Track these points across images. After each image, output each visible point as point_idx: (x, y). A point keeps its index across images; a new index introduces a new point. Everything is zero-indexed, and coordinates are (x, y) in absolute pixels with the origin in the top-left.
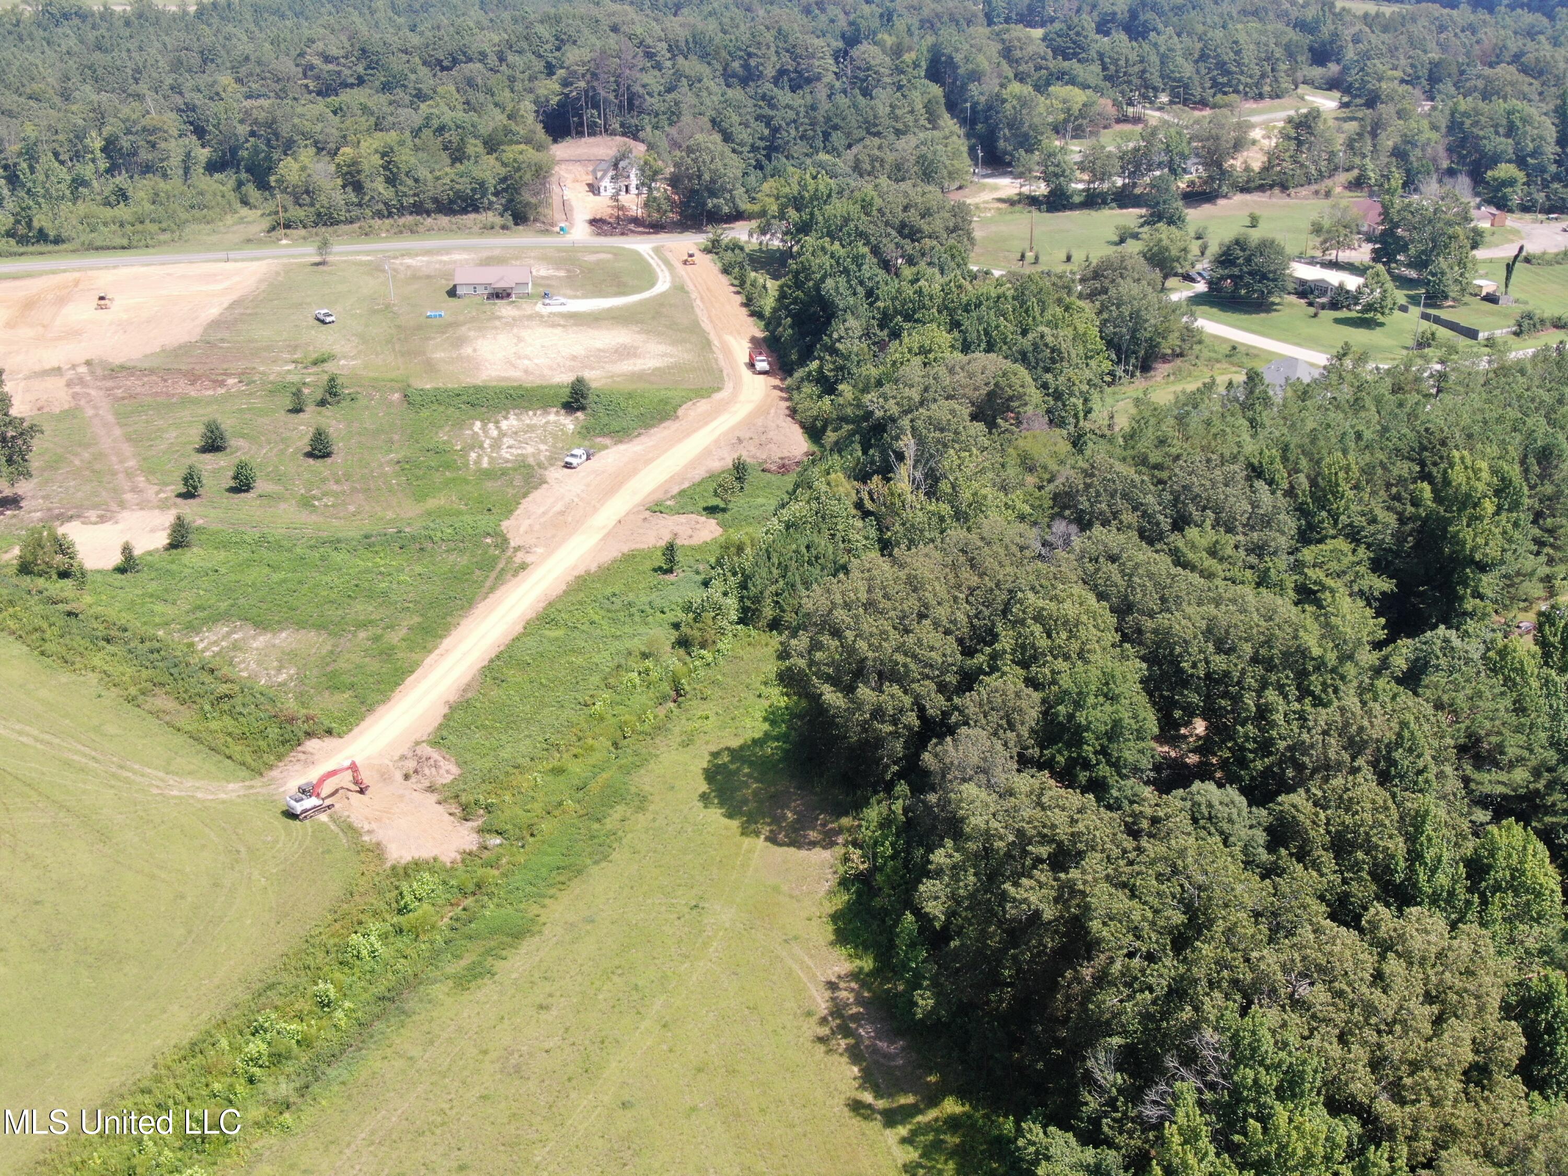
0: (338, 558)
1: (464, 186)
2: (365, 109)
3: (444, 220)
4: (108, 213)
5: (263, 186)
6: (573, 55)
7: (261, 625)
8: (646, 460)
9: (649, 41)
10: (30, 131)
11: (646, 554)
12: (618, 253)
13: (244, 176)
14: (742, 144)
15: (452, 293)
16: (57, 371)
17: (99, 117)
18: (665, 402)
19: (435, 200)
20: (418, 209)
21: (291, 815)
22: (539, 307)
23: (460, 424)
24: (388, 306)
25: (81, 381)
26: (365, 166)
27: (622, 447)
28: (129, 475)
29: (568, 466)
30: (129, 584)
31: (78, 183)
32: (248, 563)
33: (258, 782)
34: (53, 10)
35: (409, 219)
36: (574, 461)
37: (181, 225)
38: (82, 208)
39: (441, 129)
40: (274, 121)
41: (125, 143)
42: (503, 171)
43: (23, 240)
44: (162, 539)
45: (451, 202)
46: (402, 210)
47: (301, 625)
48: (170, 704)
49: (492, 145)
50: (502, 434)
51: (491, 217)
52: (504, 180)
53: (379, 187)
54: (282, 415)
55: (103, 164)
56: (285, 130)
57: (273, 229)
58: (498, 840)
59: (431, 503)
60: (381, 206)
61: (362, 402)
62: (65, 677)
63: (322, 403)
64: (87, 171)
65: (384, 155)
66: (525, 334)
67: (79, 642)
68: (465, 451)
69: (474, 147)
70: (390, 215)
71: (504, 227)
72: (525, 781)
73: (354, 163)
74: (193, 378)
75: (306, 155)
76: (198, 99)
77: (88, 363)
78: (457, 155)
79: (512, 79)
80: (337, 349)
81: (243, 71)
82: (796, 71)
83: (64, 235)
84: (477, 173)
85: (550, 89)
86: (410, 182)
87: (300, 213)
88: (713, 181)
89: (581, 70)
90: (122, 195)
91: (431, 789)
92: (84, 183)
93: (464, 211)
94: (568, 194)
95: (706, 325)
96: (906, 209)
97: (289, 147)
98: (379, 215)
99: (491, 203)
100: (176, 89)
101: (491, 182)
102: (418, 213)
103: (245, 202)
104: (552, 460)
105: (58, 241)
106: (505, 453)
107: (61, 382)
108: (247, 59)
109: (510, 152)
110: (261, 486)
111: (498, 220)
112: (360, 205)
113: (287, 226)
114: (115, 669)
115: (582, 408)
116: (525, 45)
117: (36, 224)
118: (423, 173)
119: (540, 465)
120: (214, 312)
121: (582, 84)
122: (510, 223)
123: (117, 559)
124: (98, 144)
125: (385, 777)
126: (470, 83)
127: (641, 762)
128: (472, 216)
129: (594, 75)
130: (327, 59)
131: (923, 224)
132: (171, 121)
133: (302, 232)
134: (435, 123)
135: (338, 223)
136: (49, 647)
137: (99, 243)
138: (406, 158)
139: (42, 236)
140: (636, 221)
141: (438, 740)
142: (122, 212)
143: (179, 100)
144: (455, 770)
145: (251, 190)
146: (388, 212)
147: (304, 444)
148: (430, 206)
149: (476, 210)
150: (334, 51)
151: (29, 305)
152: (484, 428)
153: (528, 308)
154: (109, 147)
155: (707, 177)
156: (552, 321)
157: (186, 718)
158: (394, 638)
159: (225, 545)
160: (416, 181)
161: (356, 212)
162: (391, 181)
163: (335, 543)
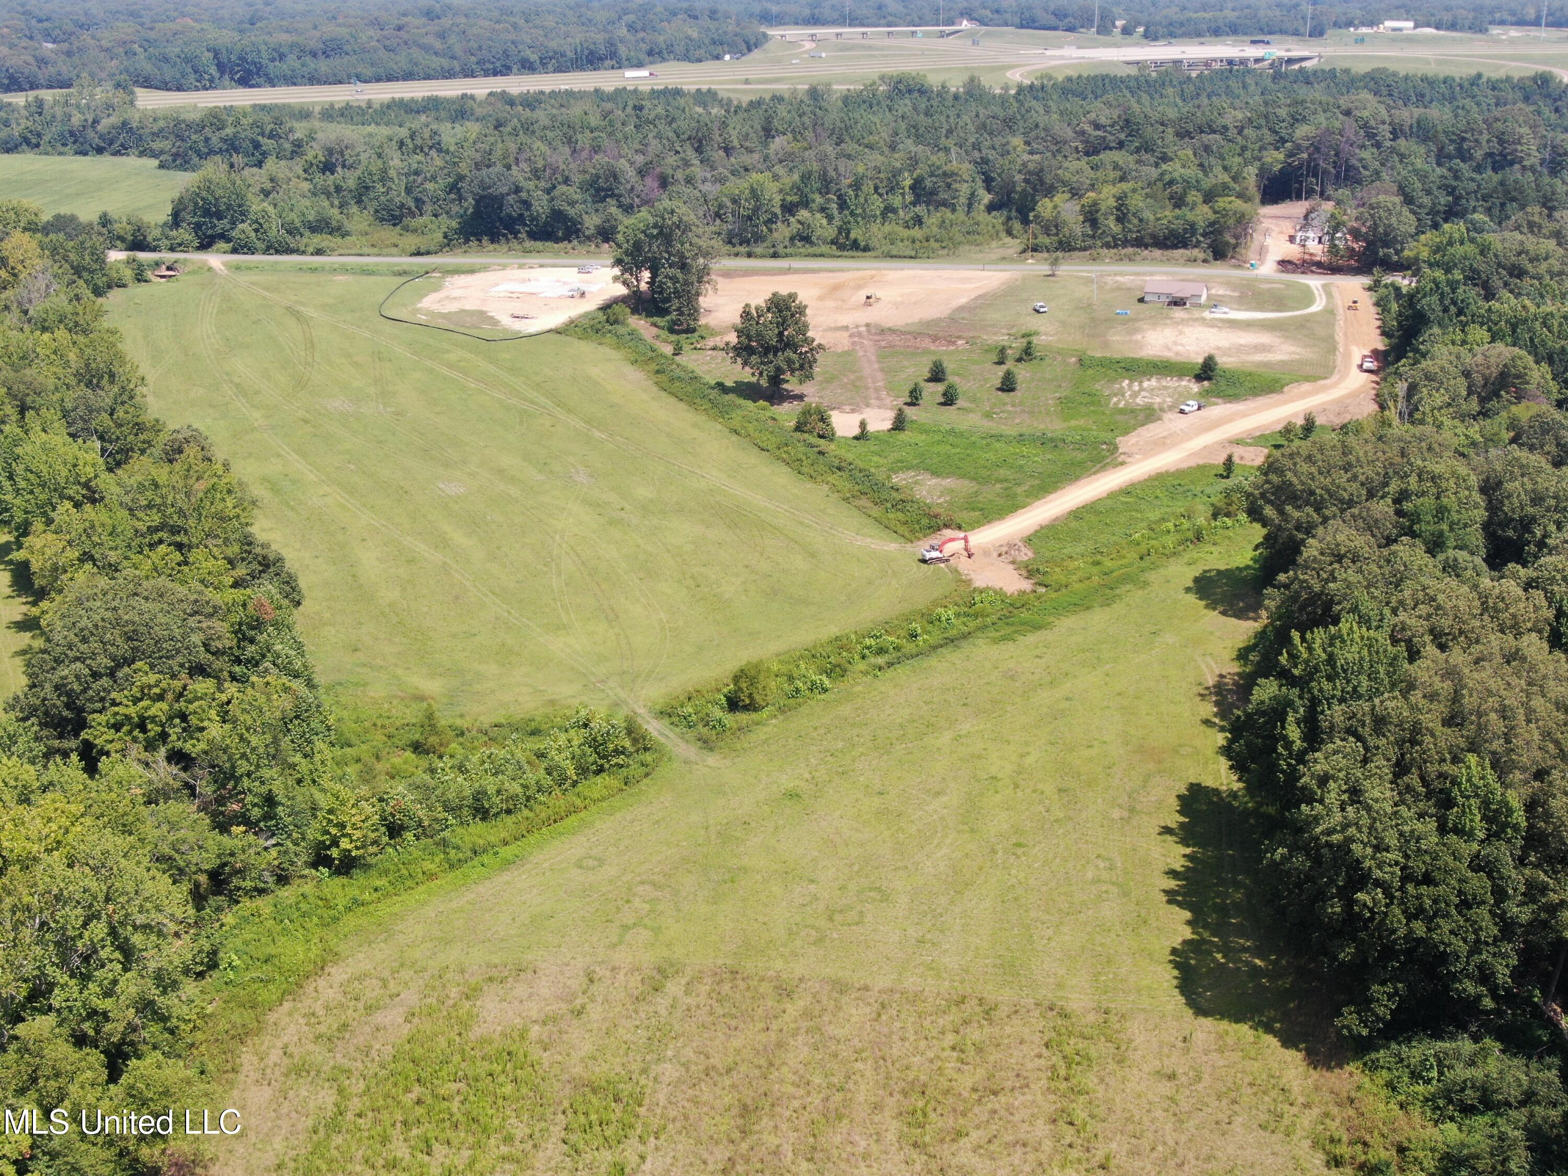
0: (998, 445)
1: (1178, 225)
2: (1116, 167)
3: (1157, 253)
4: (906, 233)
5: (1025, 222)
6: (1302, 131)
7: (935, 473)
8: (1244, 415)
9: (1372, 123)
10: (861, 169)
11: (1211, 466)
12: (1289, 285)
13: (1014, 214)
14: (1420, 206)
15: (1141, 300)
16: (846, 328)
17: (914, 162)
18: (1276, 381)
19: (1153, 236)
20: (1139, 243)
21: (924, 561)
22: (1207, 314)
23: (1112, 381)
24: (1090, 305)
25: (860, 335)
26: (1103, 207)
27: (1229, 406)
28: (877, 390)
29: (1182, 412)
30: (861, 447)
31: (889, 210)
32: (939, 442)
33: (909, 545)
34: (901, 87)
35: (1130, 250)
36: (1187, 409)
37: (957, 245)
38: (887, 228)
39: (1171, 182)
40: (1042, 170)
41: (928, 183)
42: (1212, 217)
43: (842, 247)
44: (888, 425)
45: (1166, 238)
46: (1126, 243)
47: (963, 476)
48: (869, 504)
49: (1209, 198)
50: (1142, 389)
51: (1196, 252)
52: (1212, 224)
53: (1112, 225)
54: (989, 365)
55: (909, 198)
56: (1048, 179)
57: (1024, 251)
58: (1043, 590)
59: (1073, 423)
60: (1109, 239)
61: (1048, 361)
62: (810, 485)
63: (1019, 360)
64: (897, 201)
65: (1120, 198)
66: (1186, 330)
67: (821, 468)
68: (1110, 396)
69: (1194, 196)
70: (1116, 246)
71: (1205, 261)
72: (1072, 565)
73: (1095, 204)
74: (935, 339)
75: (1059, 198)
76: (992, 155)
77: (867, 325)
78: (1179, 202)
79: (1244, 149)
80: (1042, 329)
81: (1033, 134)
82: (1501, 154)
83: (872, 245)
84: (1190, 216)
85: (1275, 158)
86: (1136, 221)
87: (1046, 240)
88: (1386, 234)
89: (1306, 143)
90: (918, 221)
91: (1013, 562)
92: (894, 211)
93: (1175, 247)
94: (1269, 241)
95: (1339, 337)
96: (1519, 254)
97: (1050, 191)
98: (1107, 246)
99: (1198, 242)
100: (977, 146)
101: (1201, 224)
102: (1138, 246)
103: (1009, 233)
104: (1171, 408)
105: (866, 249)
106: (1139, 400)
107: (846, 334)
108: (1037, 126)
109: (1222, 203)
110: (960, 403)
111: (1202, 256)
112: (1093, 237)
113: (1035, 250)
114: (840, 484)
115: (1209, 378)
116: (1262, 122)
117: (853, 235)
118: (1148, 215)
119: (1162, 410)
120: (963, 301)
121: (1305, 156)
122: (1211, 258)
123: (856, 431)
124: (908, 183)
125: (986, 553)
126: (1207, 149)
127: (1154, 567)
128: (1181, 251)
129: (1317, 149)
130: (1097, 127)
131: (1529, 267)
132: (966, 169)
133: (1046, 255)
134: (1167, 178)
135: (1074, 249)
136: (804, 470)
137: (894, 253)
138: (1136, 202)
139: (855, 245)
140: (1319, 264)
141: (1028, 541)
142: (916, 233)
143: (976, 154)
144: (1030, 554)
145: (1017, 226)
146: (1115, 243)
147: (998, 383)
148: (1148, 240)
149: (1185, 246)
150: (1103, 121)
151: (836, 288)
152: (1130, 385)
153: (1196, 314)
154: (917, 186)
155: (1381, 230)
156: (1212, 324)
157: (876, 511)
158: (1019, 490)
159: (927, 432)
160: (1141, 220)
161: (1090, 242)
162: (1119, 220)
163: (998, 437)
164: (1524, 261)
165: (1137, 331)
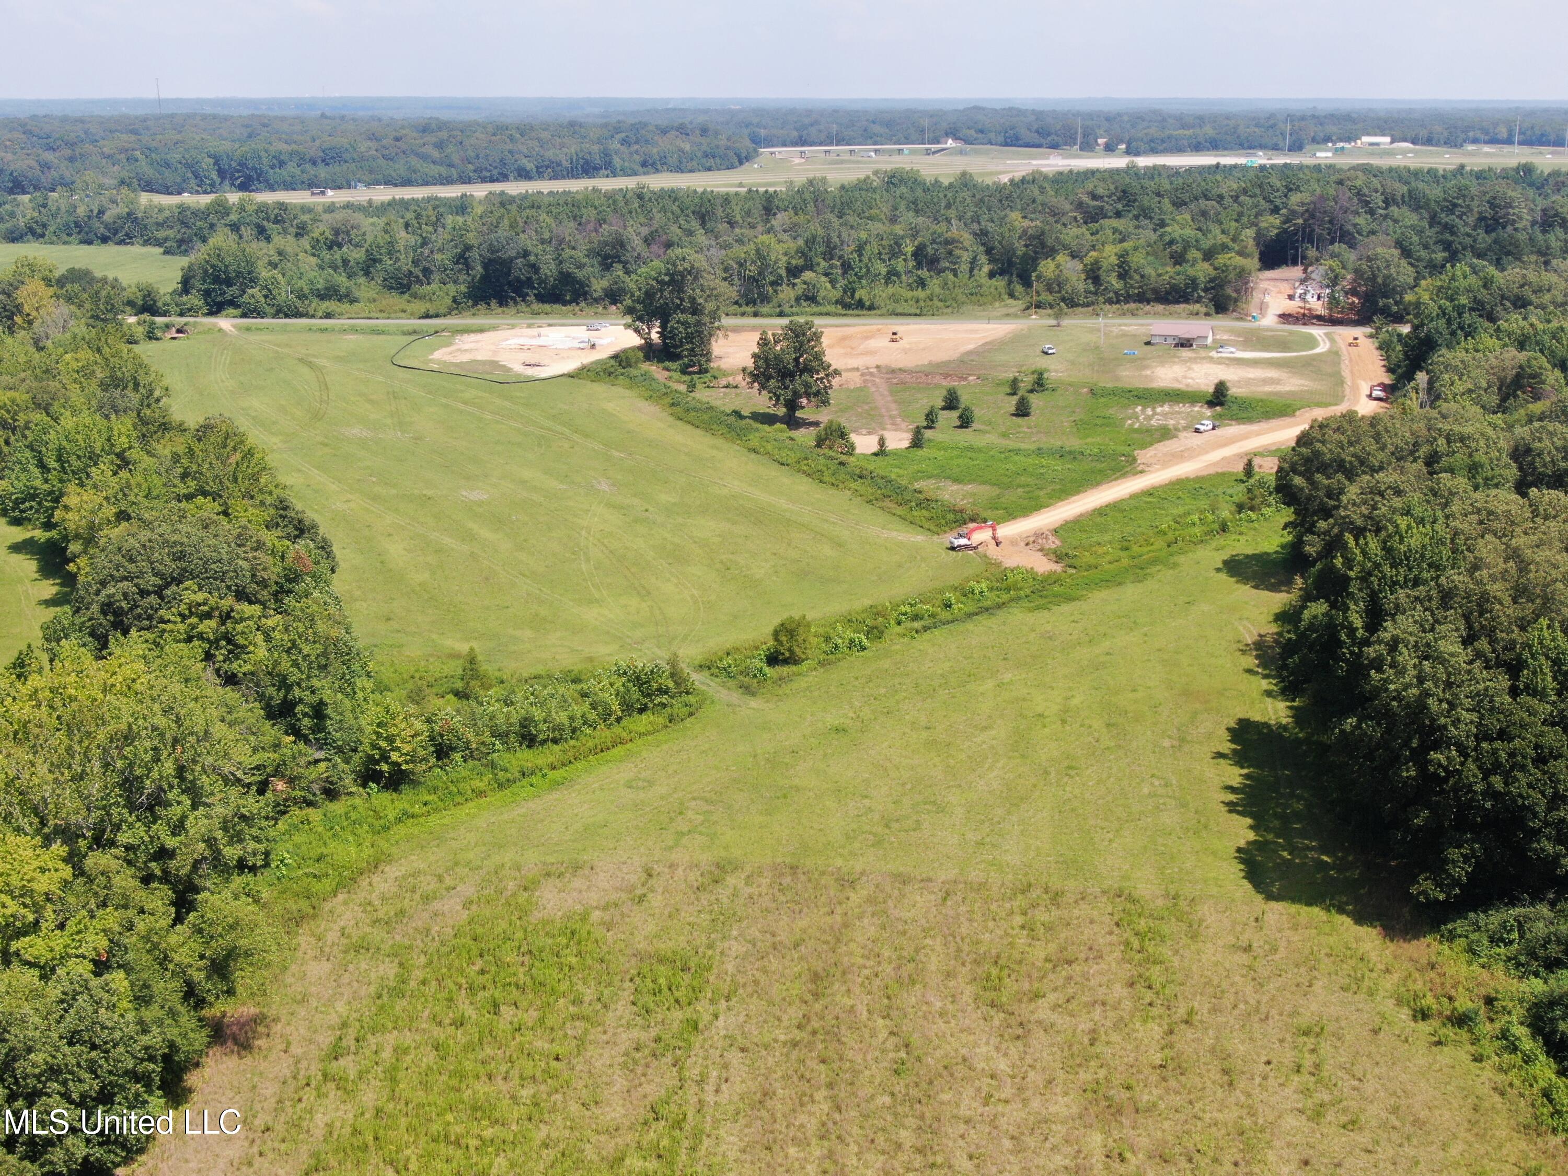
0: (1016, 458)
1: (1180, 280)
2: (1115, 231)
3: (1160, 308)
4: (910, 294)
5: (1027, 284)
6: (1295, 199)
7: (956, 480)
8: (1258, 434)
9: (1365, 191)
10: (864, 236)
11: (1230, 474)
12: (1291, 333)
13: (1015, 278)
14: (1419, 260)
15: (1148, 343)
16: (857, 369)
17: (915, 232)
18: (1289, 406)
19: (1155, 291)
20: (1142, 298)
21: (953, 549)
22: (1213, 354)
23: (1126, 407)
24: (1097, 348)
25: (871, 374)
26: (1105, 264)
27: (1242, 427)
28: (891, 417)
29: (1197, 431)
30: (880, 461)
31: (892, 274)
32: (958, 457)
33: (935, 537)
34: (895, 181)
35: (1132, 306)
36: (1202, 428)
37: (960, 305)
38: (891, 290)
39: (1171, 242)
40: (1043, 233)
41: (930, 251)
42: (1213, 273)
43: (846, 306)
44: (906, 444)
45: (1167, 293)
46: (1128, 298)
47: (984, 483)
48: (893, 505)
49: (1208, 255)
50: (1155, 414)
51: (1197, 307)
52: (1212, 280)
53: (1117, 284)
54: (1001, 396)
55: (911, 264)
56: (1050, 242)
57: (1028, 308)
58: (1073, 571)
59: (1089, 440)
60: (1111, 295)
61: (1059, 392)
62: (832, 491)
63: (1031, 391)
64: (900, 265)
65: (1122, 256)
66: (1195, 366)
67: (842, 476)
68: (1124, 420)
69: (1193, 254)
70: (1118, 302)
71: (1207, 314)
72: (1101, 551)
73: (1097, 262)
74: (946, 376)
75: (1061, 258)
76: (990, 227)
77: (878, 367)
78: (1179, 259)
79: (1240, 214)
80: (1052, 367)
81: (1030, 208)
82: (1493, 218)
83: (876, 304)
84: (1191, 272)
85: (1272, 224)
86: (1137, 277)
87: (1050, 298)
88: (1385, 285)
89: (1301, 210)
90: (922, 283)
91: (1041, 550)
92: (898, 275)
93: (1177, 302)
94: (1267, 298)
95: (1346, 373)
96: (1522, 286)
97: (1051, 253)
98: (1110, 301)
99: (1200, 297)
100: (976, 219)
101: (1202, 279)
102: (1140, 301)
103: (1011, 295)
104: (1185, 428)
105: (871, 308)
106: (1153, 422)
107: (857, 374)
108: (1034, 201)
109: (1221, 259)
110: (975, 426)
111: (1204, 310)
112: (1096, 293)
113: (1038, 306)
114: (862, 489)
115: (1221, 404)
116: (1258, 191)
117: (857, 296)
118: (1149, 271)
119: (1177, 429)
120: (971, 347)
121: (1300, 221)
122: (1212, 311)
123: (875, 448)
124: (910, 249)
125: (1013, 542)
126: (1204, 214)
127: (1182, 552)
128: (1182, 306)
129: (1312, 216)
130: (1094, 197)
131: (1533, 298)
132: (967, 238)
133: (1049, 311)
134: (1167, 239)
135: (1078, 305)
136: (826, 479)
137: (899, 310)
138: (1138, 259)
139: (860, 305)
140: (1320, 318)
141: (1055, 531)
142: (920, 294)
143: (975, 227)
144: (1058, 542)
145: (1019, 288)
146: (1117, 299)
147: (1013, 409)
148: (1149, 295)
149: (1187, 301)
150: (1100, 191)
151: (844, 339)
152: (1143, 411)
153: (1203, 353)
154: (919, 253)
155: (1380, 280)
156: (1220, 362)
157: (899, 511)
158: (1041, 493)
159: (945, 449)
160: (1142, 276)
161: (1092, 298)
162: (1121, 276)
163: (1017, 452)
164: (1527, 292)
165: (1146, 367)
